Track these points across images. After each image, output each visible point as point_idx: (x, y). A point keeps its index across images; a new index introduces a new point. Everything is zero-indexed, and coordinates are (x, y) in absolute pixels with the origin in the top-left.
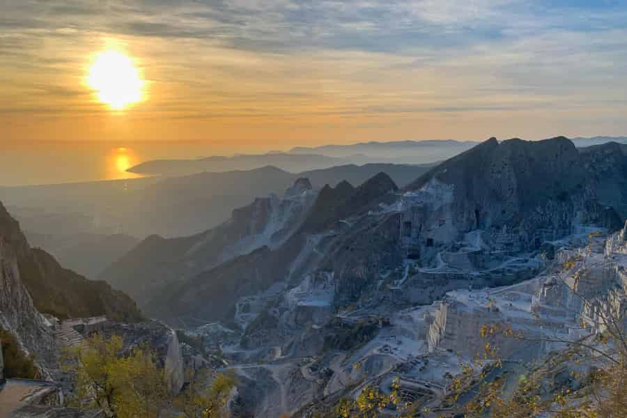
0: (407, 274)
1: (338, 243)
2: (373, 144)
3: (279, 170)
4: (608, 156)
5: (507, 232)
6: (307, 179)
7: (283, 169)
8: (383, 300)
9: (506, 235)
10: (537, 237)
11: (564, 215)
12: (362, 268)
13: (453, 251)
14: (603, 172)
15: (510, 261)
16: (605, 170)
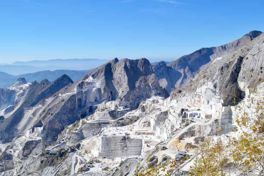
0: (81, 124)
1: (44, 111)
2: (58, 60)
3: (7, 74)
4: (162, 66)
5: (125, 101)
6: (24, 79)
7: (9, 73)
8: (70, 138)
9: (124, 102)
10: (138, 102)
11: (147, 92)
12: (57, 123)
13: (102, 111)
14: (160, 73)
15: (127, 114)
16: (161, 72)
